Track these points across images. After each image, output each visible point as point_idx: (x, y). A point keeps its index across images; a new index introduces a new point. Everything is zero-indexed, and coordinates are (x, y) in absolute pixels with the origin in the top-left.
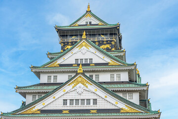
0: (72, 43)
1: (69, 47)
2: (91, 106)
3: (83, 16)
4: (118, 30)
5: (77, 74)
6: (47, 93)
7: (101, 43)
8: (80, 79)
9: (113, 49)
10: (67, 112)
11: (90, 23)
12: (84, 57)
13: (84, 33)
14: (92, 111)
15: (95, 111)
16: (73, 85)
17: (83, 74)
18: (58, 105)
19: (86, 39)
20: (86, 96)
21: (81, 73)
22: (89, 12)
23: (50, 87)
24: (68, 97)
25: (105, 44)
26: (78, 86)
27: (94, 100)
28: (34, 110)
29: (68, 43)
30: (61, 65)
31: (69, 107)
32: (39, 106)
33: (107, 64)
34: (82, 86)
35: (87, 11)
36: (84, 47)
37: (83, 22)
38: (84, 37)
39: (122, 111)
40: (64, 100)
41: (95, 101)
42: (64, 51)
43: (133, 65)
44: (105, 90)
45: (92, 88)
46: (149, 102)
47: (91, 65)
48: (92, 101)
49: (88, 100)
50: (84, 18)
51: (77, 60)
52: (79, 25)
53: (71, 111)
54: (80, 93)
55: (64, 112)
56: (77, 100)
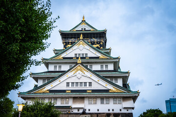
0: (71, 43)
1: (69, 46)
2: (88, 87)
3: (80, 24)
4: (105, 34)
5: (77, 64)
6: (54, 77)
7: (93, 43)
8: (79, 68)
9: (102, 48)
10: (69, 91)
11: (85, 29)
12: (81, 52)
13: (81, 35)
14: (88, 91)
15: (90, 91)
16: (74, 72)
17: (82, 64)
18: (63, 87)
19: (83, 40)
20: (84, 80)
21: (80, 63)
22: (83, 21)
23: (56, 74)
24: (70, 81)
25: (96, 44)
26: (77, 73)
27: (89, 83)
28: (44, 90)
29: (69, 43)
30: (64, 58)
31: (71, 88)
32: (48, 87)
33: (98, 58)
34: (81, 73)
36: (81, 45)
37: (79, 28)
38: (81, 37)
39: (110, 91)
40: (67, 83)
42: (66, 48)
43: (118, 58)
44: (98, 76)
45: (89, 74)
46: (128, 85)
47: (87, 58)
48: (88, 84)
49: (85, 83)
50: (80, 26)
51: (76, 54)
52: (77, 31)
53: (73, 91)
54: (79, 78)
55: (67, 91)
56: (77, 83)
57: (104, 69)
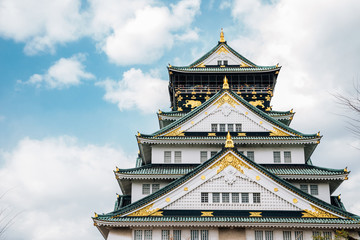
1: (192, 103)
2: (250, 206)
3: (214, 51)
5: (224, 149)
7: (248, 97)
8: (230, 159)
9: (269, 109)
10: (210, 214)
11: (226, 62)
12: (226, 121)
13: (225, 80)
14: (253, 214)
15: (258, 214)
16: (218, 168)
17: (235, 149)
18: (193, 203)
19: (229, 90)
20: (241, 187)
22: (223, 44)
23: (174, 171)
24: (210, 189)
26: (226, 170)
27: (254, 194)
29: (190, 95)
30: (188, 134)
33: (266, 134)
34: (234, 170)
35: (220, 43)
36: (226, 104)
37: (212, 61)
38: (226, 86)
39: (305, 215)
40: (202, 194)
41: (257, 196)
43: (315, 136)
44: (275, 178)
45: (252, 174)
47: (240, 134)
48: (251, 197)
49: (245, 195)
53: (217, 213)
54: (231, 182)
55: (205, 214)
56: (226, 194)
57: (283, 162)
